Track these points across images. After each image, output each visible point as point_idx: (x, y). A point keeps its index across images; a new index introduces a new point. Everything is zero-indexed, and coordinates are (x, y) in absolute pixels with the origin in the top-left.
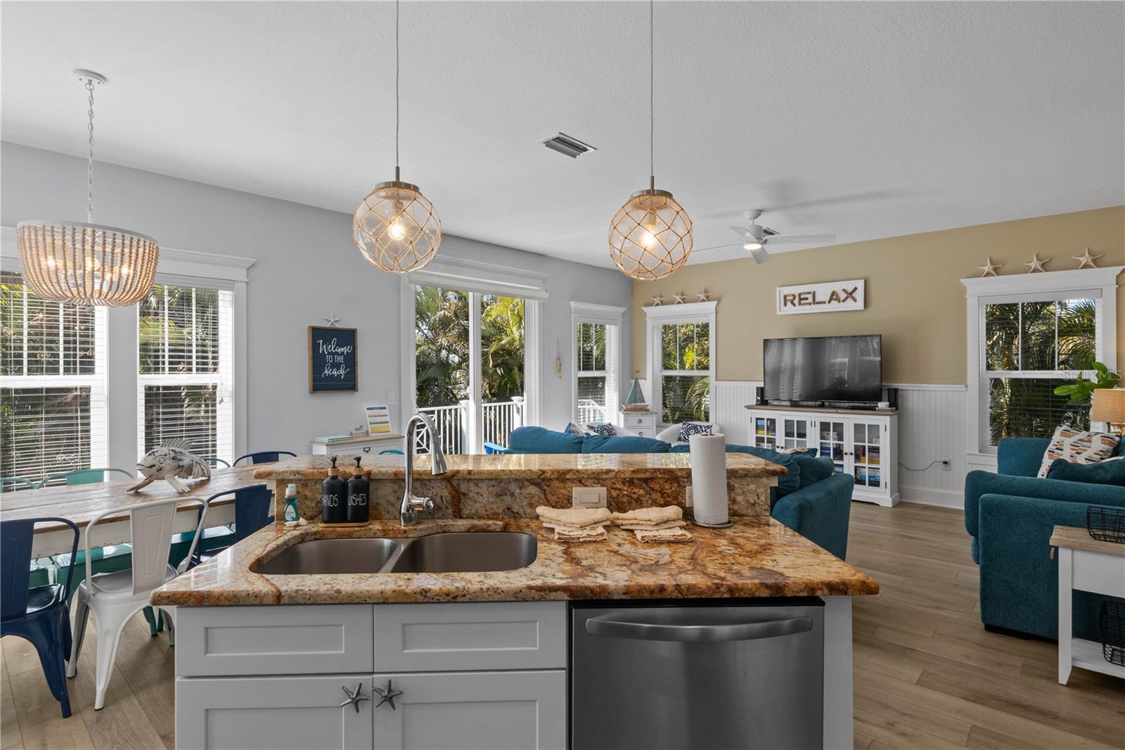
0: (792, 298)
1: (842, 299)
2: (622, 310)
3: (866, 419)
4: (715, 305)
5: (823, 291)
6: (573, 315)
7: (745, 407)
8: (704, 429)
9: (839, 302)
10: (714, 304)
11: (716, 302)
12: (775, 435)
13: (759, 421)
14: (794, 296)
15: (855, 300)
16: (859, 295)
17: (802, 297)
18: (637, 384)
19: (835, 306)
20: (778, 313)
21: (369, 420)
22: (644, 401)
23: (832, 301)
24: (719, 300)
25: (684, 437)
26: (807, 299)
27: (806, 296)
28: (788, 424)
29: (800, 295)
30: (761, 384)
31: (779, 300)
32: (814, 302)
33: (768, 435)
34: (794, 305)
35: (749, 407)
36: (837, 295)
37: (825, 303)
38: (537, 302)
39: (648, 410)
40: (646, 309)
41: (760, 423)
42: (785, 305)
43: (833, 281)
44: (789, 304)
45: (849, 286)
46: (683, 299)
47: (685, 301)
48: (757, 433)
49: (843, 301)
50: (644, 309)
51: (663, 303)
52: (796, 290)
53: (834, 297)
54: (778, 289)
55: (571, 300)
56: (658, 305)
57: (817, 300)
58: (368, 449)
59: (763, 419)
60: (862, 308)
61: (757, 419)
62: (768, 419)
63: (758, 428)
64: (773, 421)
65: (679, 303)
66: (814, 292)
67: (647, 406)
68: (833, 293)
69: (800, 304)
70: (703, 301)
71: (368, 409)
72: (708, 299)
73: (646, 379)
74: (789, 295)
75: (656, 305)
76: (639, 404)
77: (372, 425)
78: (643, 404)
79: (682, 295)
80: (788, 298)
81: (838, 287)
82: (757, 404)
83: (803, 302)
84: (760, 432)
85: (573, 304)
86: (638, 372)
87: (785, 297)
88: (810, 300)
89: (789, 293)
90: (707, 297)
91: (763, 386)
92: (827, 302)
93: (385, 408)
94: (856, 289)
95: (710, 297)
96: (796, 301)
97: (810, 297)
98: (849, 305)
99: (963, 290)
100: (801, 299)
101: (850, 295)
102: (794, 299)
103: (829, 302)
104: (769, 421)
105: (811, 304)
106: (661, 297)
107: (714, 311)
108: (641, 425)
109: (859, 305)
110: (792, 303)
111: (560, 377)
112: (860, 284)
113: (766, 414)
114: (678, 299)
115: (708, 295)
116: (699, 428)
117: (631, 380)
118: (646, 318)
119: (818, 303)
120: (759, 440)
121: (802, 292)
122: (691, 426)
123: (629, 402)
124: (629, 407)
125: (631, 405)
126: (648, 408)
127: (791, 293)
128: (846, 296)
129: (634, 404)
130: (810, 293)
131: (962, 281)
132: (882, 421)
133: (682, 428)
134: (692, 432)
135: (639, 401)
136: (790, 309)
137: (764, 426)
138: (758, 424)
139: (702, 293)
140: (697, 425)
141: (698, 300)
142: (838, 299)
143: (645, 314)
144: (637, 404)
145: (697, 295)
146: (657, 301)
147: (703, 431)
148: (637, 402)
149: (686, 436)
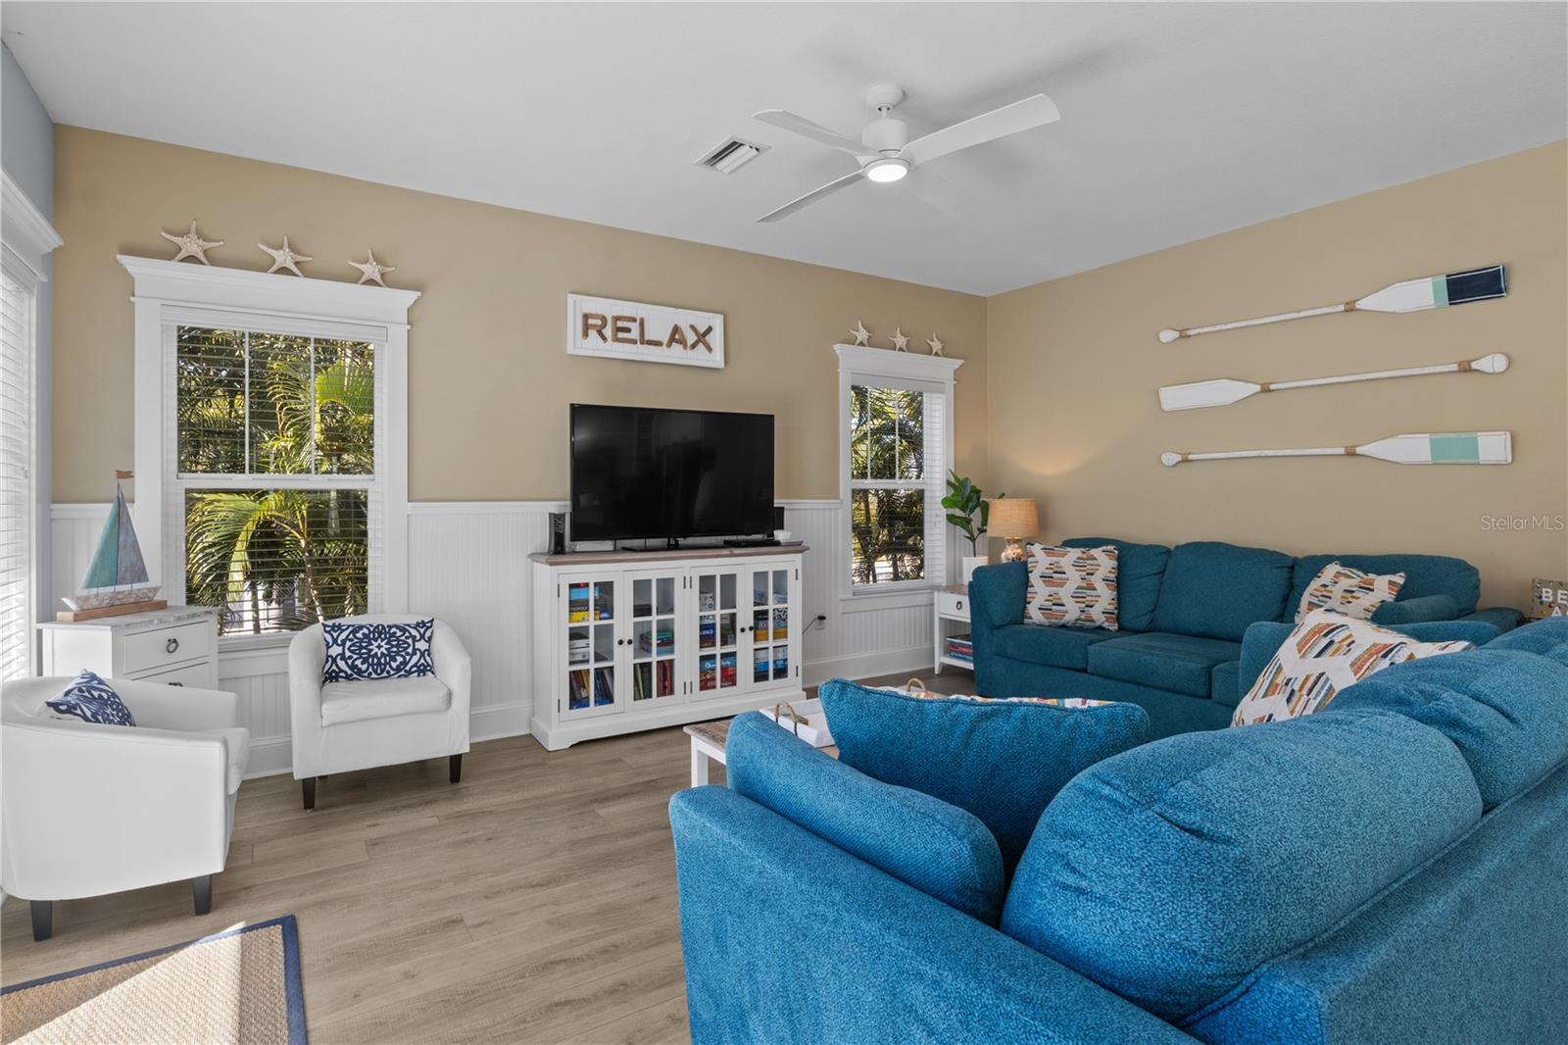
0: (599, 322)
1: (689, 343)
3: (768, 562)
4: (409, 302)
5: (659, 321)
8: (414, 632)
9: (685, 347)
10: (405, 297)
11: (415, 293)
12: (611, 617)
13: (575, 590)
14: (604, 319)
15: (710, 349)
16: (716, 339)
17: (620, 324)
18: (120, 520)
19: (676, 354)
20: (570, 350)
22: (141, 575)
23: (674, 344)
24: (424, 291)
25: (353, 667)
26: (628, 330)
27: (626, 324)
28: (641, 587)
29: (617, 319)
31: (574, 325)
32: (643, 342)
33: (595, 619)
34: (604, 338)
35: (552, 561)
36: (682, 335)
37: (658, 344)
39: (164, 605)
40: (132, 264)
41: (579, 595)
42: (586, 334)
43: (677, 307)
44: (593, 333)
45: (702, 320)
46: (300, 265)
48: (570, 621)
49: (693, 346)
50: (119, 258)
51: (214, 261)
52: (610, 308)
53: (677, 337)
54: (571, 298)
56: (191, 259)
57: (647, 338)
59: (587, 585)
60: (721, 365)
61: (572, 586)
62: (596, 584)
63: (576, 606)
64: (606, 589)
65: (284, 271)
66: (642, 322)
67: (156, 590)
68: (676, 329)
69: (616, 339)
70: (371, 282)
72: (386, 281)
73: (131, 501)
74: (593, 316)
75: (185, 260)
76: (128, 587)
78: (136, 586)
80: (591, 321)
81: (685, 319)
82: (550, 552)
83: (621, 335)
84: (578, 615)
86: (127, 475)
87: (586, 317)
88: (635, 334)
89: (593, 312)
90: (382, 275)
92: (665, 342)
94: (710, 329)
95: (392, 277)
96: (608, 331)
97: (635, 327)
98: (698, 357)
99: (836, 361)
100: (619, 330)
101: (702, 337)
102: (604, 325)
103: (669, 345)
104: (597, 588)
105: (634, 342)
106: (200, 236)
107: (405, 320)
108: (179, 655)
109: (717, 359)
110: (600, 333)
112: (717, 322)
113: (591, 573)
114: (284, 258)
115: (387, 270)
116: (399, 633)
117: (53, 506)
118: (134, 296)
119: (651, 343)
120: (577, 634)
121: (620, 314)
122: (365, 631)
123: (90, 585)
124: (94, 603)
125: (97, 595)
126: (158, 597)
127: (599, 312)
128: (696, 338)
129: (111, 589)
130: (634, 320)
131: (838, 348)
132: (790, 563)
133: (335, 641)
134: (379, 647)
135: (128, 575)
136: (593, 346)
137: (587, 601)
138: (574, 598)
139: (366, 261)
140: (383, 626)
141: (355, 278)
142: (682, 342)
143: (130, 280)
144: (119, 588)
145: (351, 263)
146: (192, 246)
147: (414, 638)
148: (123, 582)
149: (358, 662)
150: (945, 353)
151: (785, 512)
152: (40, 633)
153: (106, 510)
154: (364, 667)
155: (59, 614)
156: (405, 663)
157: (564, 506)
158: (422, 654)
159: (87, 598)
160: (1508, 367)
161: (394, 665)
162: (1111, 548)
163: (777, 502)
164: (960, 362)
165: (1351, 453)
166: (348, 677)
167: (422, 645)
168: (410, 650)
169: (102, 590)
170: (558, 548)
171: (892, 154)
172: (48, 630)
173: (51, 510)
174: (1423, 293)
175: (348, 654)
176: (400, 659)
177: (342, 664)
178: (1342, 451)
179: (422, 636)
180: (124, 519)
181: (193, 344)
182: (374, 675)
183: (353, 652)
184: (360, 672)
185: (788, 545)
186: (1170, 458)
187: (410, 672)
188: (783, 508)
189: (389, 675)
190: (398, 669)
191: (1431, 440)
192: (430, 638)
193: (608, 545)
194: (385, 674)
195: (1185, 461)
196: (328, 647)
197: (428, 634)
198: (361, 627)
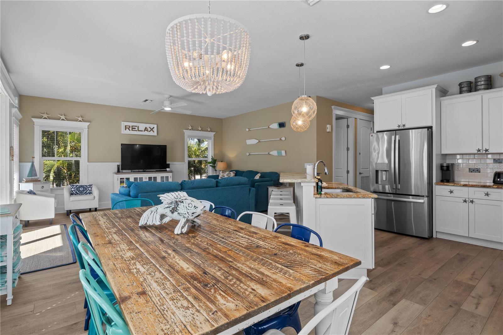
0: (129, 127)
1: (149, 130)
3: (164, 175)
5: (142, 126)
7: (115, 173)
8: (88, 186)
9: (148, 131)
10: (87, 124)
11: (89, 123)
13: (121, 179)
14: (130, 126)
15: (154, 132)
16: (155, 130)
17: (133, 127)
19: (146, 133)
20: (122, 133)
22: (36, 175)
24: (91, 122)
25: (76, 192)
26: (135, 128)
27: (135, 127)
29: (132, 126)
31: (124, 128)
32: (138, 131)
34: (130, 130)
36: (147, 129)
37: (142, 131)
39: (40, 181)
40: (34, 120)
42: (126, 129)
43: (146, 124)
44: (127, 129)
45: (152, 126)
47: (67, 119)
48: (120, 185)
49: (150, 131)
50: (32, 118)
51: (49, 118)
52: (131, 124)
53: (146, 129)
54: (122, 122)
56: (45, 118)
57: (139, 130)
60: (156, 135)
62: (126, 178)
63: (122, 182)
64: (128, 179)
65: (63, 120)
66: (138, 127)
68: (146, 128)
69: (132, 130)
70: (80, 121)
72: (83, 121)
74: (127, 126)
76: (33, 177)
78: (36, 177)
79: (65, 116)
80: (127, 127)
81: (148, 126)
83: (133, 129)
84: (122, 184)
87: (126, 126)
88: (137, 129)
90: (82, 120)
92: (143, 130)
94: (154, 128)
96: (131, 129)
97: (137, 128)
98: (151, 133)
99: (184, 133)
100: (133, 128)
101: (152, 129)
103: (144, 131)
105: (137, 131)
106: (47, 114)
107: (87, 128)
108: (43, 189)
109: (155, 134)
110: (129, 129)
112: (155, 126)
113: (125, 176)
114: (63, 117)
115: (83, 118)
116: (85, 187)
117: (20, 163)
118: (34, 125)
119: (140, 131)
121: (133, 125)
123: (28, 176)
124: (28, 180)
125: (29, 179)
126: (39, 179)
127: (129, 125)
128: (150, 129)
129: (31, 178)
130: (136, 126)
131: (184, 130)
132: (170, 175)
133: (73, 188)
134: (81, 189)
136: (127, 132)
137: (124, 181)
139: (79, 117)
140: (82, 185)
141: (77, 120)
142: (147, 130)
143: (34, 122)
144: (32, 177)
145: (76, 118)
146: (45, 116)
147: (88, 188)
148: (33, 176)
149: (77, 192)
150: (211, 131)
151: (170, 165)
152: (19, 184)
153: (30, 164)
154: (78, 193)
155: (22, 181)
156: (86, 192)
157: (119, 163)
158: (90, 190)
159: (27, 179)
160: (285, 139)
161: (84, 192)
162: (234, 172)
163: (168, 163)
164: (215, 133)
165: (269, 154)
166: (75, 194)
167: (90, 189)
168: (87, 190)
169: (30, 178)
170: (118, 171)
171: (167, 107)
172: (21, 184)
174: (275, 126)
175: (75, 190)
176: (85, 191)
177: (74, 192)
178: (267, 153)
180: (33, 165)
181: (45, 133)
182: (80, 194)
184: (77, 193)
185: (169, 171)
186: (248, 154)
187: (87, 194)
188: (169, 164)
189: (83, 194)
190: (85, 193)
191: (277, 152)
192: (92, 188)
193: (130, 171)
195: (249, 155)
196: (71, 189)
197: (91, 187)
198: (78, 185)
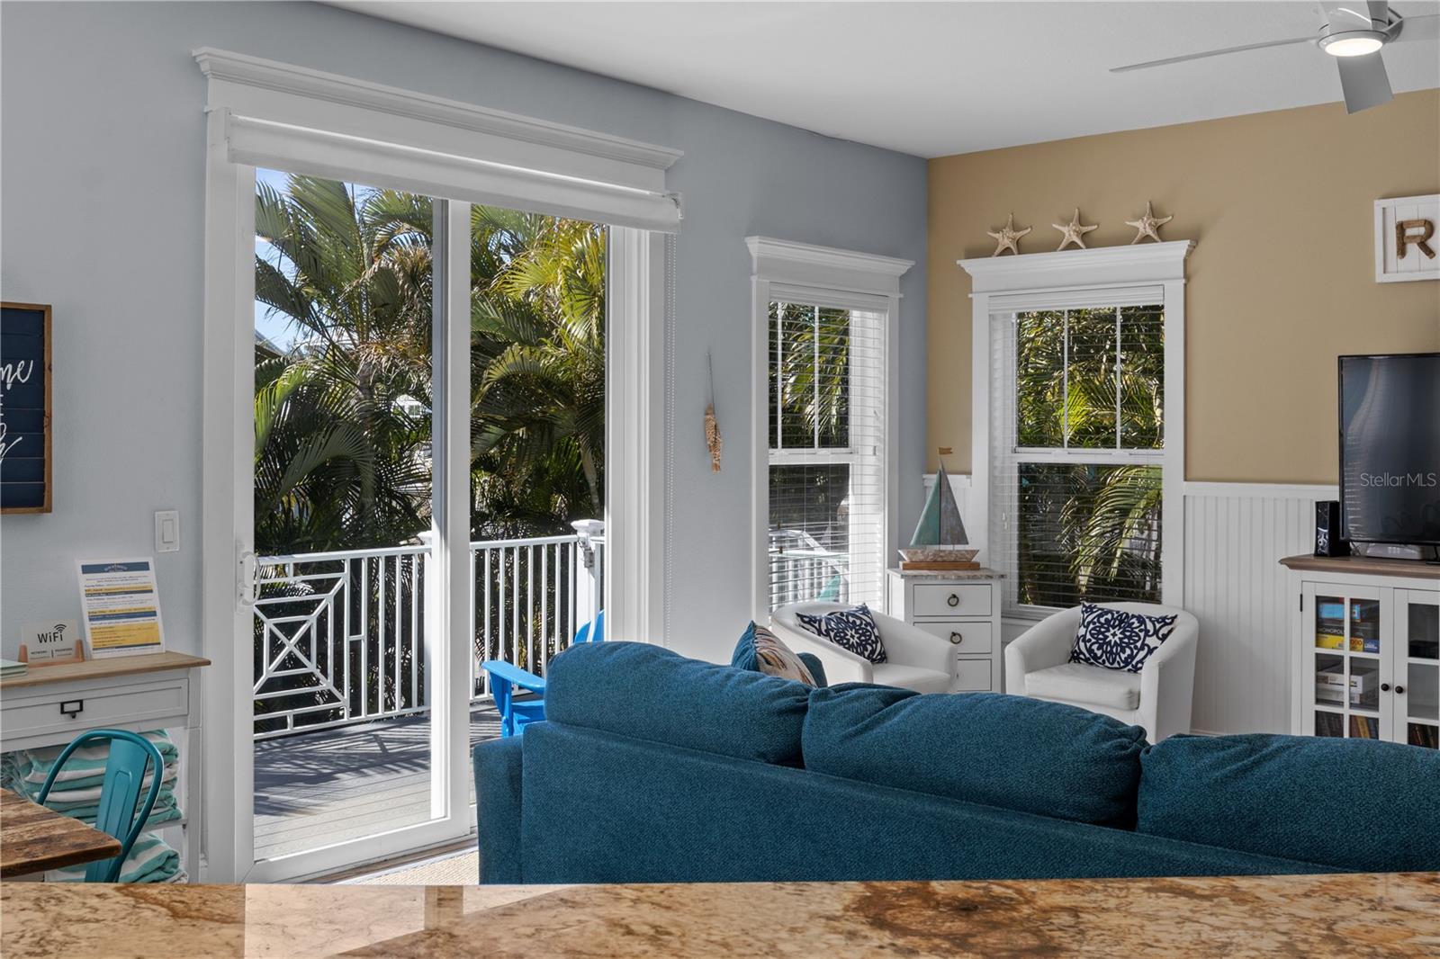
0: (1422, 231)
2: (901, 266)
4: (1184, 252)
6: (754, 279)
7: (1282, 562)
8: (1150, 626)
10: (1179, 249)
11: (1188, 242)
12: (1376, 650)
13: (1324, 605)
14: (1430, 225)
18: (943, 490)
20: (1380, 277)
21: (88, 606)
22: (961, 538)
24: (1195, 237)
25: (1090, 651)
28: (1420, 615)
30: (1331, 493)
31: (1382, 240)
33: (1352, 648)
34: (1430, 253)
35: (1294, 563)
38: (646, 234)
39: (976, 567)
40: (970, 266)
41: (1328, 612)
42: (1402, 252)
44: (1413, 249)
46: (1084, 236)
47: (1089, 241)
48: (1318, 645)
50: (961, 261)
51: (1021, 248)
54: (1379, 204)
55: (750, 233)
56: (1006, 252)
58: (76, 706)
59: (1339, 601)
61: (1320, 600)
62: (1353, 602)
63: (1327, 626)
64: (1369, 613)
65: (1072, 246)
67: (974, 553)
70: (1146, 239)
71: (87, 569)
73: (969, 473)
74: (1412, 224)
75: (1002, 254)
76: (950, 547)
77: (97, 624)
78: (959, 547)
79: (1082, 221)
80: (1409, 232)
82: (1318, 554)
84: (1330, 639)
85: (755, 246)
86: (947, 451)
87: (1401, 228)
89: (1415, 217)
91: (1336, 498)
93: (144, 566)
95: (1165, 228)
102: (1431, 233)
104: (1357, 609)
106: (1016, 228)
107: (1181, 274)
108: (956, 611)
110: (1424, 245)
111: (717, 467)
113: (1348, 584)
114: (1070, 234)
115: (1161, 221)
116: (1136, 624)
117: (925, 476)
118: (971, 292)
120: (1327, 665)
122: (1109, 616)
124: (921, 557)
125: (925, 551)
126: (974, 560)
127: (1425, 216)
129: (936, 547)
134: (1114, 635)
135: (949, 537)
136: (1416, 265)
137: (1341, 621)
138: (1325, 615)
140: (1127, 614)
143: (969, 278)
144: (943, 547)
145: (1128, 223)
146: (1005, 240)
147: (1147, 631)
148: (945, 543)
149: (1095, 647)
154: (1099, 653)
155: (899, 562)
156: (1132, 657)
158: (1150, 651)
159: (916, 554)
161: (1123, 657)
166: (1087, 660)
167: (1151, 641)
168: (1139, 644)
169: (928, 548)
173: (924, 479)
175: (1089, 637)
176: (1129, 652)
177: (1083, 646)
179: (1156, 632)
180: (944, 488)
182: (1107, 664)
183: (1092, 635)
184: (1096, 658)
189: (1120, 667)
190: (1127, 662)
192: (1163, 635)
194: (1116, 665)
196: (1078, 627)
197: (1165, 630)
198: (1107, 613)
